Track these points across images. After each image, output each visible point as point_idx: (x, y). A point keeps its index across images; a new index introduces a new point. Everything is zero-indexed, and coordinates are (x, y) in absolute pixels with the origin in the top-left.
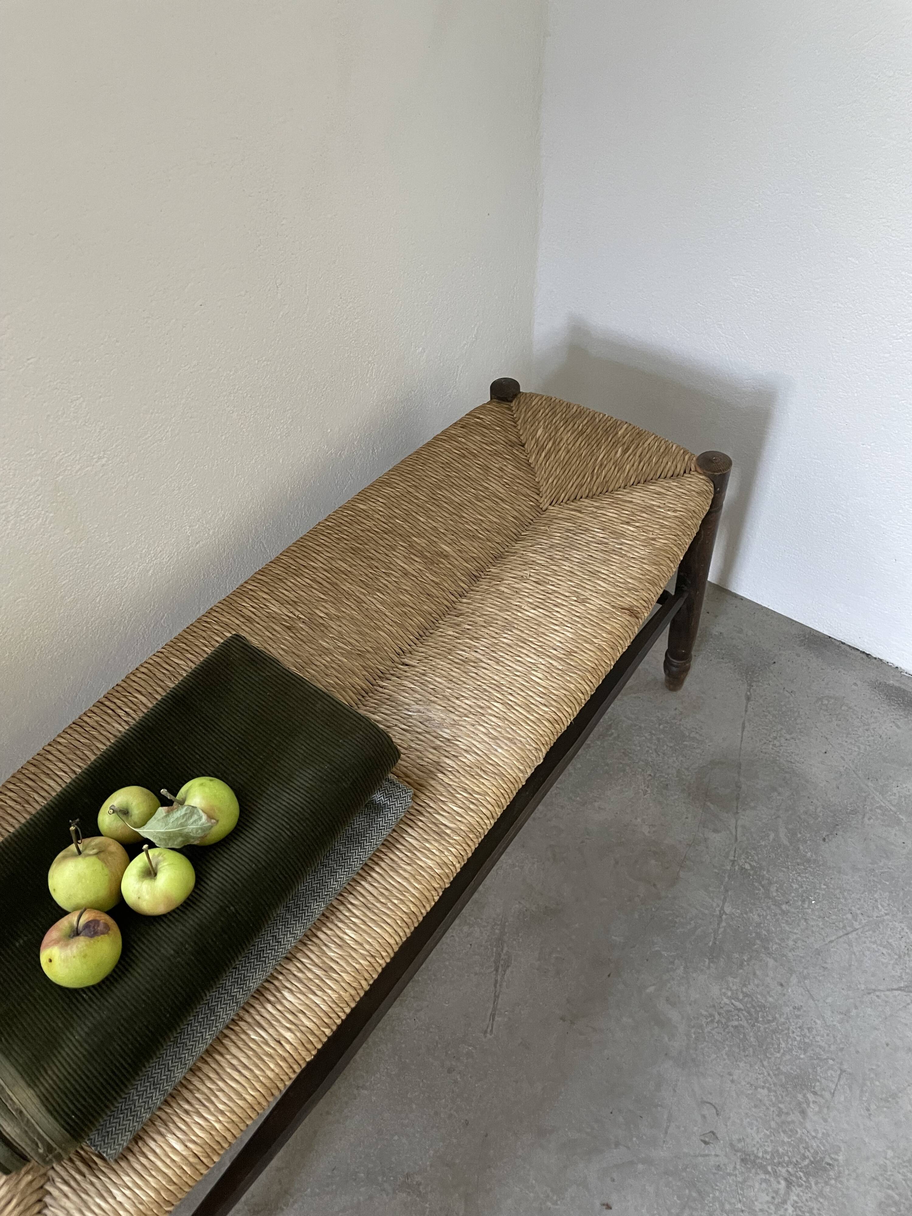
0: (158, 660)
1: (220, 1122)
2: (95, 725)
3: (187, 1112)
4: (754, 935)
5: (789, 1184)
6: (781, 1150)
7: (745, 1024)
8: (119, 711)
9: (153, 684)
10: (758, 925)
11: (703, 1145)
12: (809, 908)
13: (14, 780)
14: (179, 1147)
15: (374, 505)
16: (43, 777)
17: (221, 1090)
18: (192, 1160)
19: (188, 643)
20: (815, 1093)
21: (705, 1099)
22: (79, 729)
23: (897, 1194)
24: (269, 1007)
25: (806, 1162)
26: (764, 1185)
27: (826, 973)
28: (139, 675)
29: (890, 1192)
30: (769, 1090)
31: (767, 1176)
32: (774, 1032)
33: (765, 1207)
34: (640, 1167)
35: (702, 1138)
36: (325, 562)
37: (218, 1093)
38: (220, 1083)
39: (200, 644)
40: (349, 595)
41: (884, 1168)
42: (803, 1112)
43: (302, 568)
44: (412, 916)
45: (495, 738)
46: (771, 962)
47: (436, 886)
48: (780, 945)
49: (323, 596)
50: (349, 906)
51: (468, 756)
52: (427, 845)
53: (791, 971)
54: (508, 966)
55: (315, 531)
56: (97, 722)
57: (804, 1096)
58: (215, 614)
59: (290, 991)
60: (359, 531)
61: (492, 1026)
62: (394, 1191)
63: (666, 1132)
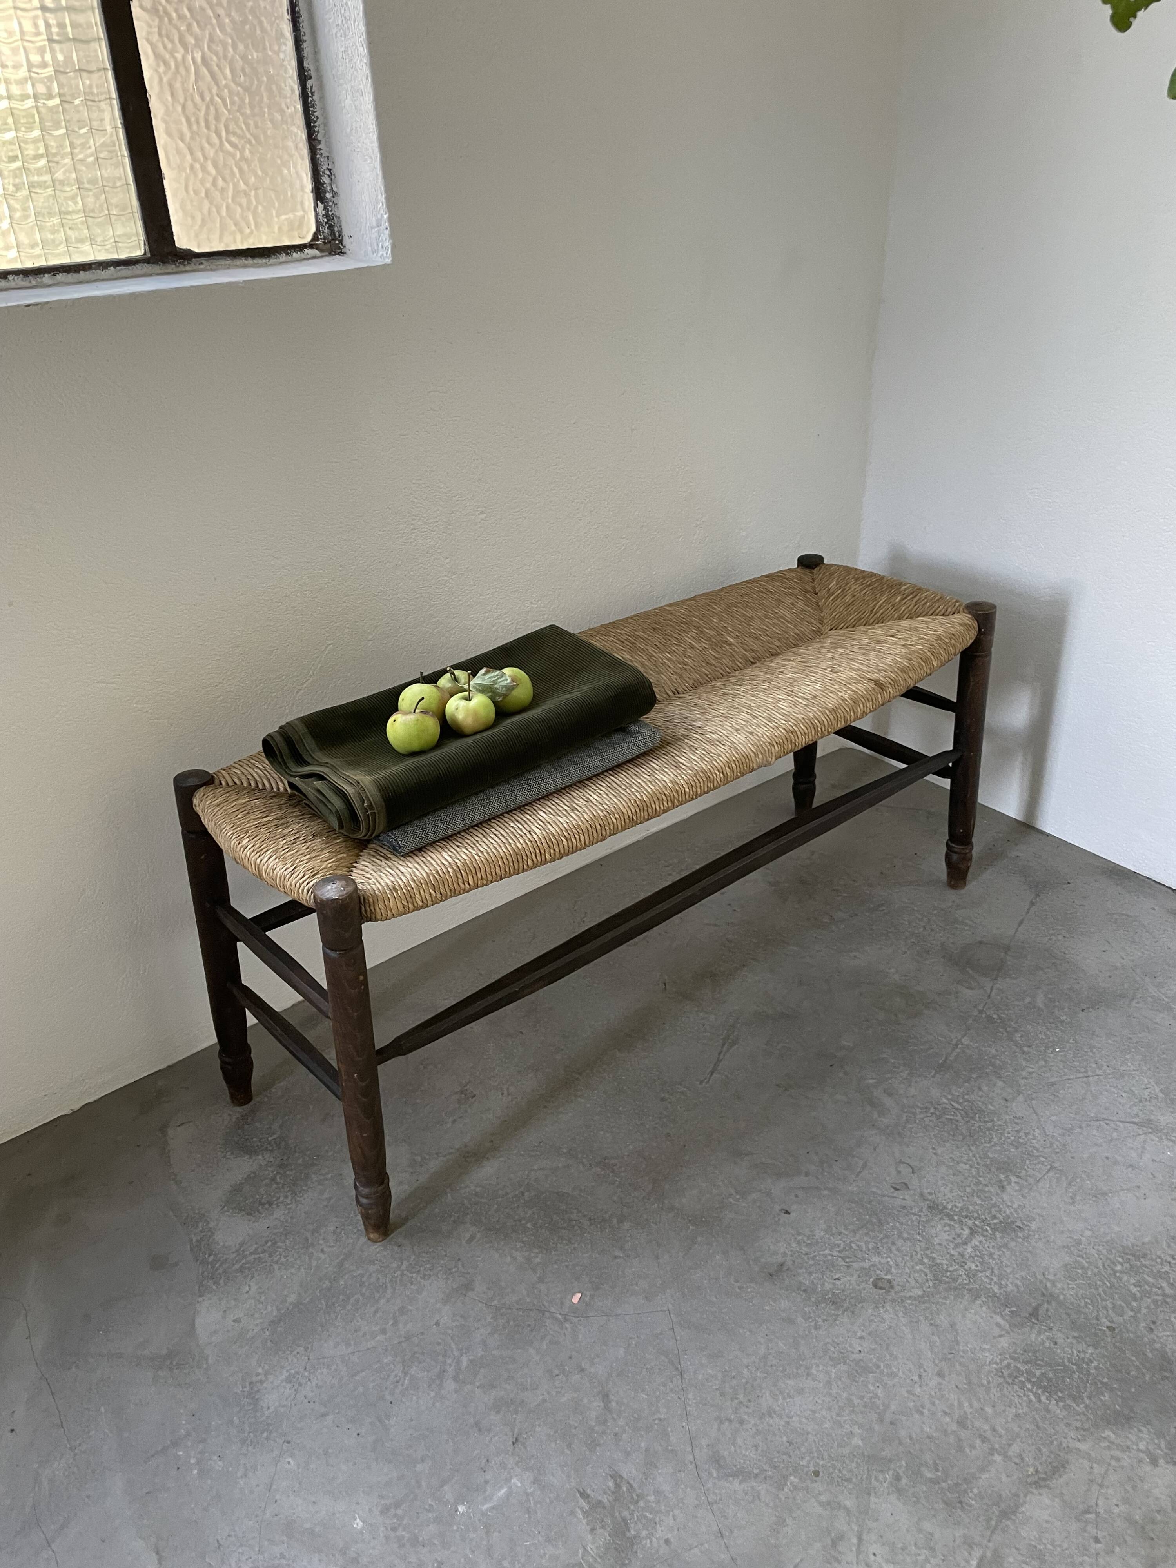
4: (988, 1062)
5: (973, 1232)
6: (971, 1208)
7: (959, 1118)
10: (994, 1057)
11: (892, 1190)
12: (1052, 1053)
14: (449, 859)
15: (680, 609)
17: (484, 842)
20: (1019, 1177)
21: (903, 1160)
23: (1086, 1262)
24: (527, 815)
25: (995, 1221)
26: (947, 1228)
27: (1056, 1099)
29: (1080, 1259)
30: (971, 1166)
31: (952, 1223)
32: (989, 1129)
33: (945, 1243)
34: (826, 1192)
35: (893, 1185)
38: (484, 839)
41: (1079, 1242)
42: (1003, 1188)
46: (1000, 1084)
48: (1013, 1073)
50: (597, 785)
51: (712, 735)
52: (665, 770)
53: (1019, 1093)
54: (735, 1044)
57: (1007, 1177)
59: (543, 812)
60: (663, 621)
61: (709, 1079)
62: (591, 1165)
63: (857, 1176)
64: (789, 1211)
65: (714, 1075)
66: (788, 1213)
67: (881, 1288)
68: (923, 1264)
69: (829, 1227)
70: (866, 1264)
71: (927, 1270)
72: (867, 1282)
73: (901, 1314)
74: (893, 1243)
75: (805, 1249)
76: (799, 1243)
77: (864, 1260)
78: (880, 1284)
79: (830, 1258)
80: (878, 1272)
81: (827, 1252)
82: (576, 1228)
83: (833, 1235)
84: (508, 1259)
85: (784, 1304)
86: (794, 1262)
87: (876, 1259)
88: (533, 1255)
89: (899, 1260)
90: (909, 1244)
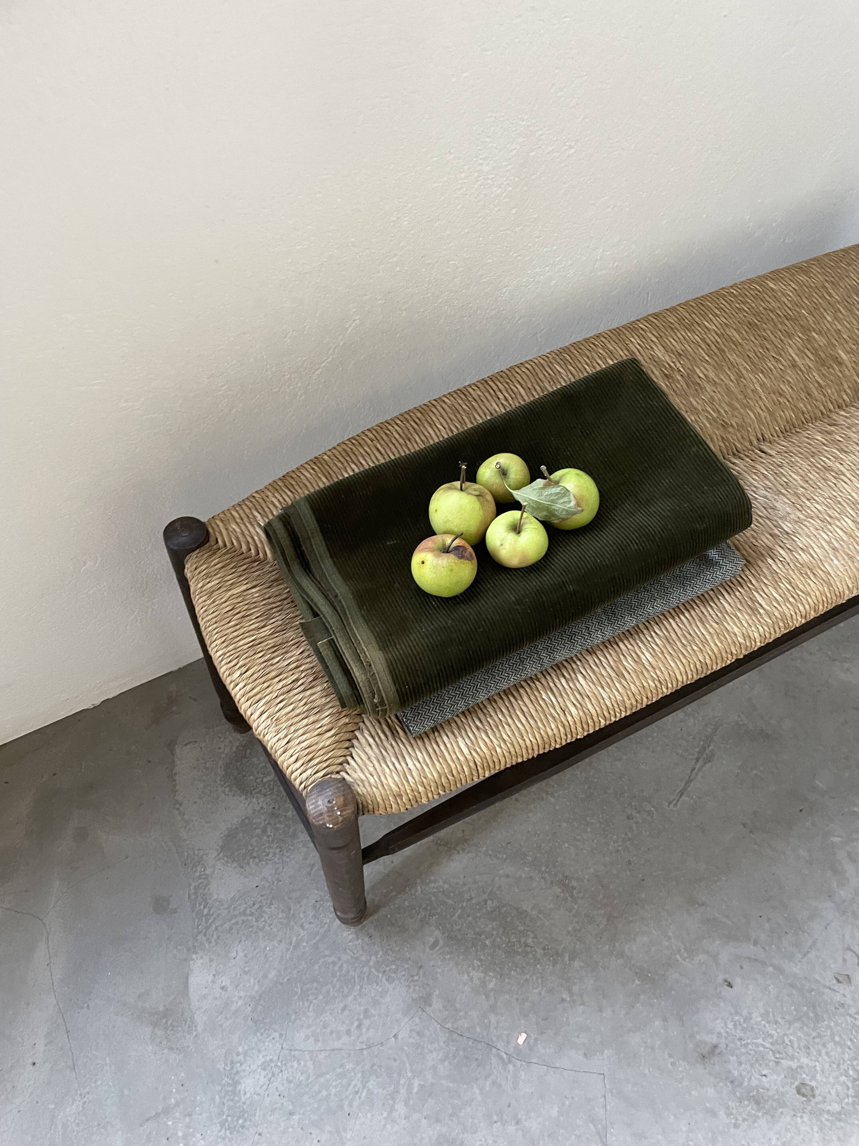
0: (542, 361)
1: (501, 747)
2: (477, 398)
3: (478, 728)
8: (499, 393)
9: (533, 381)
11: (835, 981)
13: (403, 419)
14: (465, 750)
15: (784, 287)
16: (426, 424)
17: (509, 725)
18: (472, 765)
19: (572, 356)
21: (851, 947)
22: (463, 396)
24: (563, 681)
28: (524, 369)
34: (770, 969)
35: (836, 976)
36: (719, 327)
37: (505, 725)
38: (509, 720)
39: (583, 362)
40: (733, 366)
43: (696, 325)
44: (704, 667)
45: (835, 549)
47: (734, 652)
49: (707, 358)
50: (653, 633)
51: (803, 554)
52: (739, 614)
54: (709, 761)
55: (717, 295)
56: (479, 396)
58: (603, 339)
59: (584, 677)
60: (761, 308)
61: (678, 801)
62: (552, 883)
63: (805, 955)
64: (733, 983)
65: (683, 797)
66: (730, 985)
67: (804, 1095)
68: (847, 1076)
69: (768, 1013)
70: (794, 1065)
71: (850, 1084)
72: (792, 1084)
73: (816, 1129)
74: (824, 1045)
75: (739, 1033)
76: (735, 1025)
77: (792, 1058)
78: (803, 1090)
79: (762, 1049)
80: (804, 1076)
81: (760, 1041)
82: (530, 956)
83: (769, 1022)
84: (466, 977)
85: (711, 1091)
86: (727, 1045)
87: (805, 1060)
88: (487, 978)
89: (827, 1066)
90: (839, 1049)
